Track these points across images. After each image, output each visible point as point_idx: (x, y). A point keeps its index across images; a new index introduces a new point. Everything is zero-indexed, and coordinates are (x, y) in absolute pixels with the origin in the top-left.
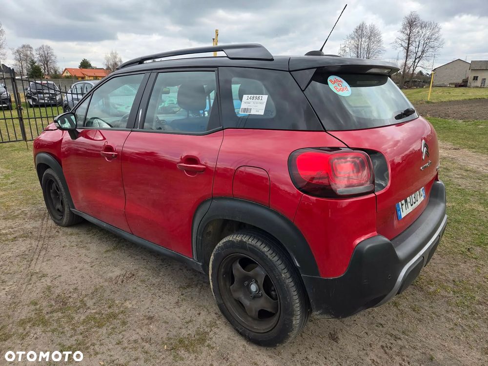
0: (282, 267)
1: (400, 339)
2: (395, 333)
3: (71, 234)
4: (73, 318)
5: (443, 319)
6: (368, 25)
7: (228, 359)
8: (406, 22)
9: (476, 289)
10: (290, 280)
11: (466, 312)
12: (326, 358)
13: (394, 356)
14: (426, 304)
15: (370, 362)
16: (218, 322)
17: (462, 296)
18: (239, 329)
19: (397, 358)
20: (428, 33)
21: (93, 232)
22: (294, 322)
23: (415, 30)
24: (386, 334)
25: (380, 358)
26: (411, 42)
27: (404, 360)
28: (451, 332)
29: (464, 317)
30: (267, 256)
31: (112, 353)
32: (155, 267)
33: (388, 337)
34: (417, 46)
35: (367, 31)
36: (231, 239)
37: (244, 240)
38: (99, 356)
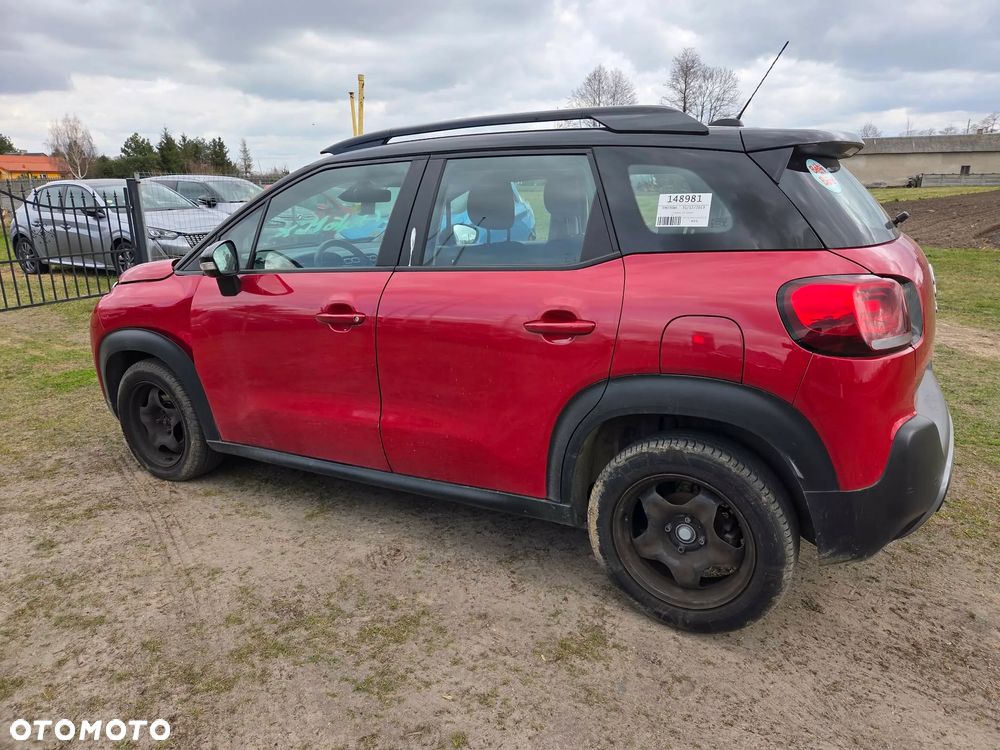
0: (759, 484)
1: (913, 595)
2: (901, 587)
3: (207, 494)
4: (336, 636)
5: (959, 559)
6: (609, 72)
7: (660, 662)
8: (677, 67)
9: (983, 509)
10: (777, 505)
11: (986, 544)
12: (816, 639)
13: (916, 621)
14: (921, 540)
15: (886, 634)
16: (607, 608)
17: (968, 522)
18: (661, 611)
19: (922, 623)
20: (717, 90)
21: (252, 487)
22: (785, 577)
23: (695, 84)
24: (888, 591)
25: (897, 626)
26: (688, 105)
27: (933, 625)
28: (979, 575)
29: (985, 551)
30: (729, 469)
31: (455, 679)
32: (428, 533)
33: (893, 594)
34: (700, 113)
35: (608, 83)
36: (645, 449)
37: (678, 448)
38: (435, 687)
